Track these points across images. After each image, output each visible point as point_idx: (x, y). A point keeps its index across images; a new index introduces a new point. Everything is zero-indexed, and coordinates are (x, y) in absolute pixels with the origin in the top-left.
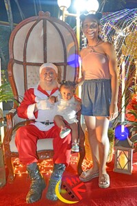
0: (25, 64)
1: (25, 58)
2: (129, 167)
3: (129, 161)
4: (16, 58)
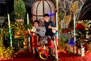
0: (37, 16)
2: (74, 51)
3: (74, 49)
4: (34, 14)
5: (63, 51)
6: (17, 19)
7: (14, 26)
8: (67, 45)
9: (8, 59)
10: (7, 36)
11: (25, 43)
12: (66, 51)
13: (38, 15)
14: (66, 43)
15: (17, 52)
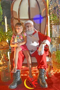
0: (19, 19)
4: (15, 17)
11: (3, 62)
13: (21, 18)
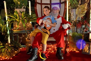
0: (41, 4)
1: (41, 1)
2: (89, 51)
3: (89, 48)
4: (38, 2)
5: (75, 50)
6: (17, 8)
7: (13, 17)
8: (80, 42)
9: (6, 58)
10: (4, 29)
12: (79, 51)
13: (43, 3)
14: (79, 40)
15: (17, 51)
